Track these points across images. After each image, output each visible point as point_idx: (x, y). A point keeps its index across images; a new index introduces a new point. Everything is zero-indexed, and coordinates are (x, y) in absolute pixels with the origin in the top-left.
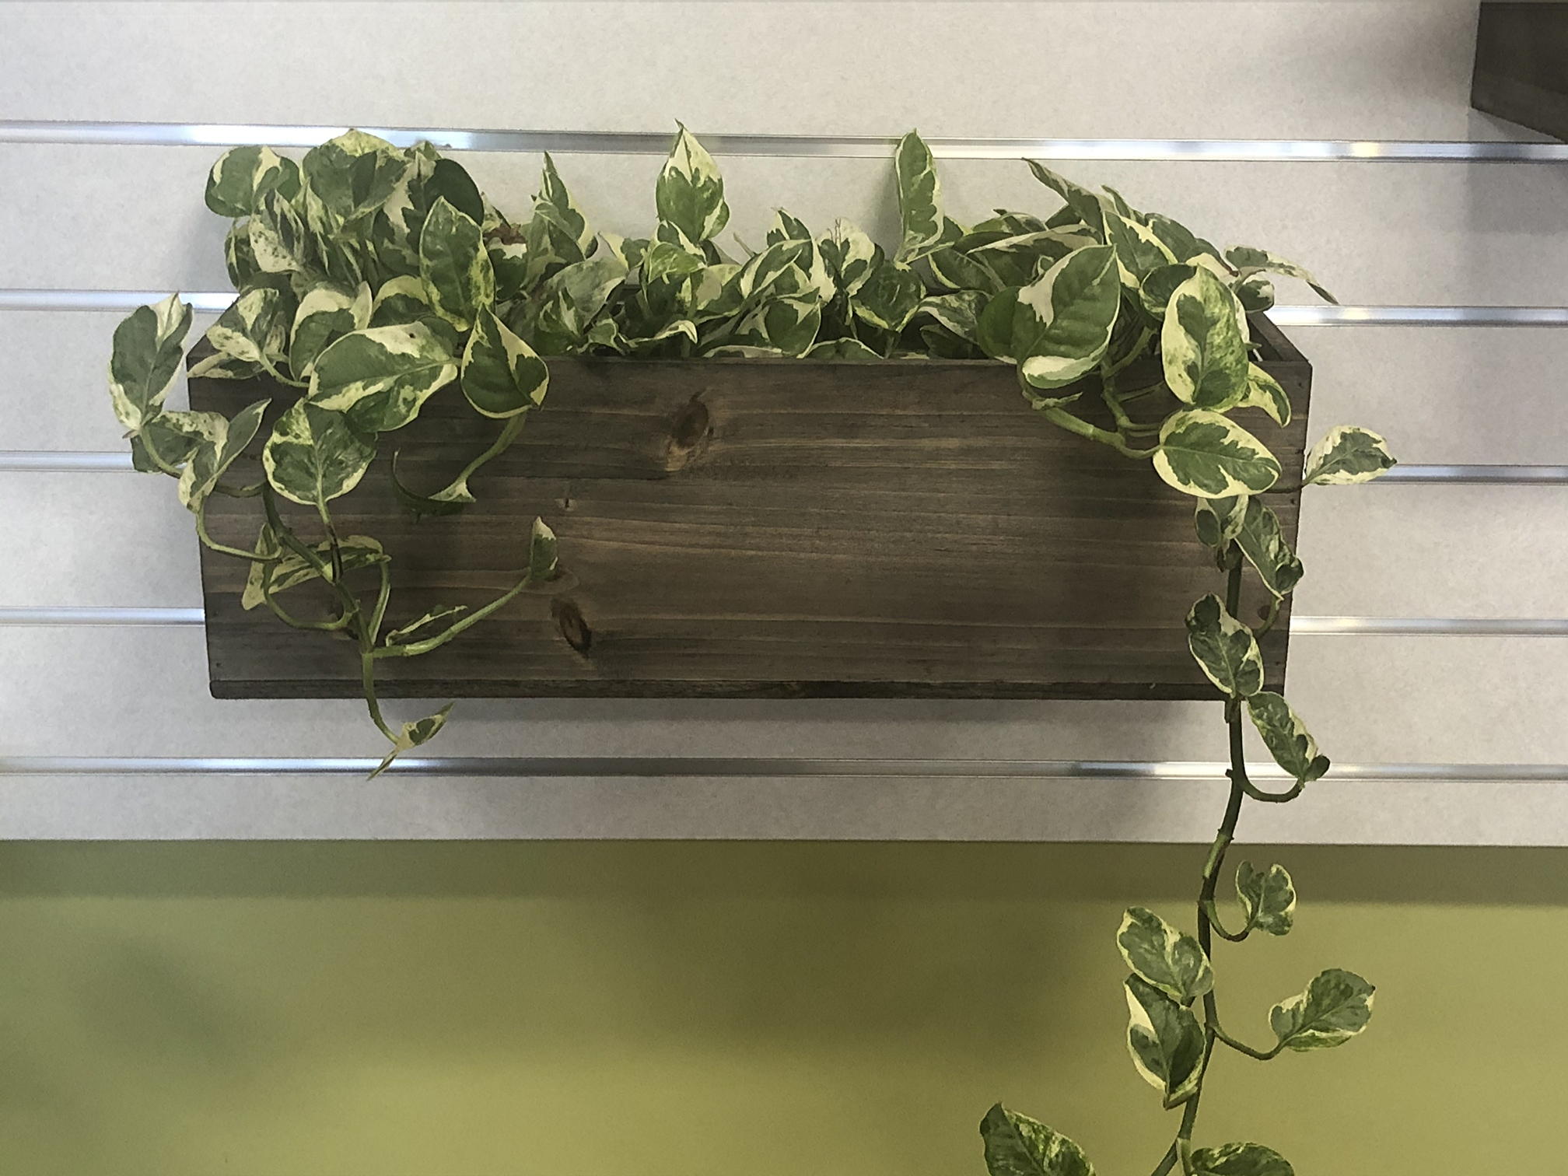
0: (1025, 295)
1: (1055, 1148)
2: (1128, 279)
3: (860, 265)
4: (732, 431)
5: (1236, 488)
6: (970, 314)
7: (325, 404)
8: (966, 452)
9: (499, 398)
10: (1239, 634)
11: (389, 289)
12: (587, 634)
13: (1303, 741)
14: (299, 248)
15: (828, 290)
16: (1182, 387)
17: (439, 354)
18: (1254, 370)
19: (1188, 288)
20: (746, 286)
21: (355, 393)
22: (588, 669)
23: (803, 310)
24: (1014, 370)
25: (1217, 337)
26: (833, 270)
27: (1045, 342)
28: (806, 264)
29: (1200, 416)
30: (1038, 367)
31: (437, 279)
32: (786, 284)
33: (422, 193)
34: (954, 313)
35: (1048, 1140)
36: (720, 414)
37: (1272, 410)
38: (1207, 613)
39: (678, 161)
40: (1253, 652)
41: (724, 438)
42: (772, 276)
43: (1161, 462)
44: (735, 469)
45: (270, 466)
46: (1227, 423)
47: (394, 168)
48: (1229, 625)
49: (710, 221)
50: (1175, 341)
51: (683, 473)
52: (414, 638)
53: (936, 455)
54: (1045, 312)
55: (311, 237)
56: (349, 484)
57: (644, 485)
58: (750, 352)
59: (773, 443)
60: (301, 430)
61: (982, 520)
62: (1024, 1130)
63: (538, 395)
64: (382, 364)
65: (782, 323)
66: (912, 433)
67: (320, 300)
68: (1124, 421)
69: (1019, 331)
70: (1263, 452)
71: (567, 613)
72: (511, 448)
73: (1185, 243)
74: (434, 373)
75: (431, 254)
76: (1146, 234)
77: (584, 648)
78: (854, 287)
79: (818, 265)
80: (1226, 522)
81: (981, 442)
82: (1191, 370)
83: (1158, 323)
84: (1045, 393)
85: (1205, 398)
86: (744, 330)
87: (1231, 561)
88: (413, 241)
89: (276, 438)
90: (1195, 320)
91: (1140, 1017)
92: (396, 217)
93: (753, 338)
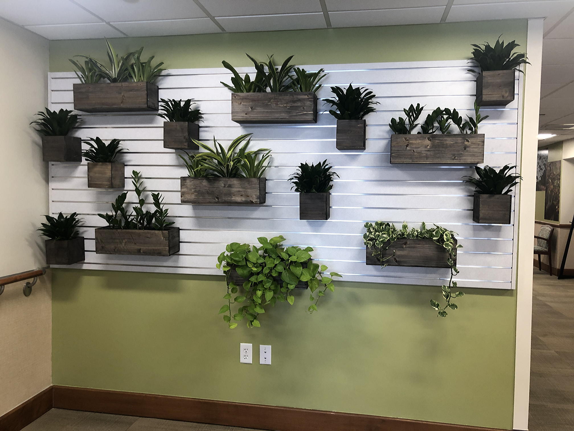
0: (433, 233)
1: (437, 303)
2: (441, 232)
3: (419, 232)
4: (409, 244)
5: (450, 248)
6: (429, 236)
7: (379, 240)
8: (428, 246)
9: (392, 240)
10: (451, 261)
11: (382, 233)
12: (397, 261)
13: (457, 270)
14: (375, 230)
15: (417, 234)
16: (446, 240)
17: (388, 237)
18: (451, 239)
19: (445, 233)
20: (410, 233)
21: (382, 239)
22: (397, 264)
23: (415, 235)
24: (432, 239)
25: (448, 236)
26: (417, 232)
27: (435, 236)
28: (415, 232)
29: (447, 242)
30: (434, 238)
31: (387, 232)
32: (413, 233)
33: (386, 225)
34: (427, 236)
35: (436, 302)
36: (408, 243)
37: (453, 242)
38: (449, 259)
39: (404, 223)
40: (452, 262)
41: (408, 245)
42: (412, 232)
43: (444, 246)
44: (409, 247)
45: (376, 244)
46: (449, 243)
47: (384, 224)
48: (450, 260)
49: (406, 228)
50: (445, 236)
51: (405, 248)
52: (384, 259)
53: (426, 247)
54: (435, 234)
55: (376, 229)
56: (382, 246)
57: (402, 249)
58: (411, 238)
59: (412, 245)
60: (378, 242)
61: (430, 252)
62: (434, 302)
63: (395, 240)
64: (384, 237)
65: (413, 236)
66: (424, 245)
67: (377, 233)
68: (441, 243)
69: (433, 235)
70: (452, 245)
71: (395, 259)
72: (391, 245)
73: (446, 230)
74: (388, 238)
75: (387, 230)
76: (443, 229)
77: (396, 262)
78: (419, 234)
79: (416, 232)
80: (450, 251)
81: (429, 246)
82: (446, 239)
83: (443, 235)
84: (435, 240)
85: (447, 241)
86: (410, 237)
87: (450, 255)
88: (385, 229)
89: (376, 242)
90: (446, 235)
91: (444, 293)
92: (384, 227)
93: (411, 237)
